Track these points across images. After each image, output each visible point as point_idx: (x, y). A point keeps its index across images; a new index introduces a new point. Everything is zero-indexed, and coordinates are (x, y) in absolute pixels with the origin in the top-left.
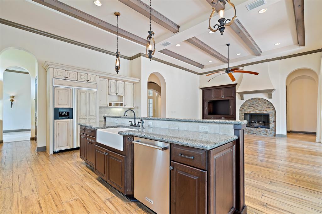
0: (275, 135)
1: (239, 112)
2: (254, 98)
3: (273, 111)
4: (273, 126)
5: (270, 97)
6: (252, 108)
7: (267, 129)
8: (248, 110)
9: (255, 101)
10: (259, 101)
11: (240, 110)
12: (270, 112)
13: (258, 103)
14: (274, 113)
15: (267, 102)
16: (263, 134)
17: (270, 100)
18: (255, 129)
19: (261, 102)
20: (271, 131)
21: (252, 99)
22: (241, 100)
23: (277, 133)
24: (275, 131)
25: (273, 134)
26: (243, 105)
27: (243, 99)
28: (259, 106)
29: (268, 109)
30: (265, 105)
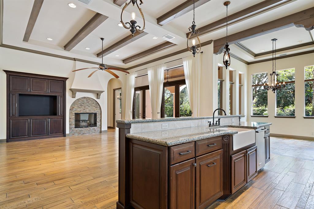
0: (101, 132)
1: (70, 111)
2: (85, 98)
3: (99, 111)
4: (99, 123)
5: (98, 98)
6: (83, 107)
7: (95, 127)
8: (79, 110)
9: (85, 100)
10: (89, 100)
11: (70, 110)
12: (97, 111)
13: (88, 102)
14: (100, 112)
15: (95, 102)
16: (92, 132)
17: (97, 100)
18: (86, 128)
19: (90, 102)
20: (98, 129)
21: (82, 98)
22: (73, 97)
23: (102, 130)
24: (101, 128)
25: (99, 131)
26: (74, 103)
27: (75, 97)
28: (89, 105)
29: (96, 109)
30: (93, 105)
